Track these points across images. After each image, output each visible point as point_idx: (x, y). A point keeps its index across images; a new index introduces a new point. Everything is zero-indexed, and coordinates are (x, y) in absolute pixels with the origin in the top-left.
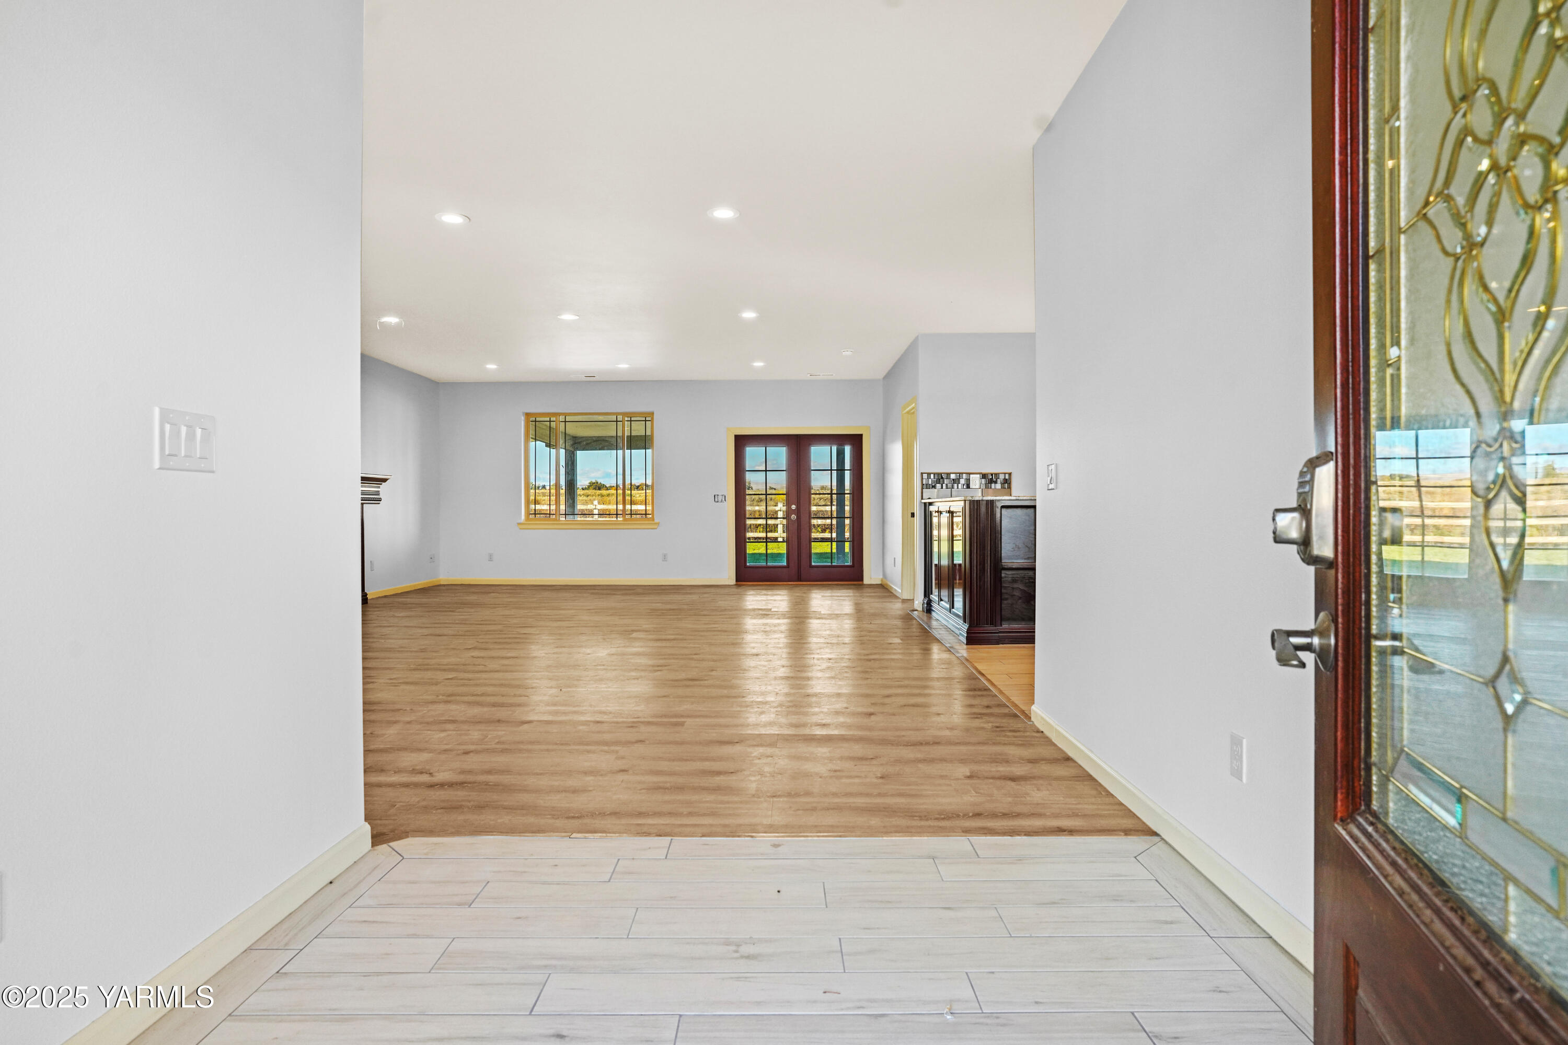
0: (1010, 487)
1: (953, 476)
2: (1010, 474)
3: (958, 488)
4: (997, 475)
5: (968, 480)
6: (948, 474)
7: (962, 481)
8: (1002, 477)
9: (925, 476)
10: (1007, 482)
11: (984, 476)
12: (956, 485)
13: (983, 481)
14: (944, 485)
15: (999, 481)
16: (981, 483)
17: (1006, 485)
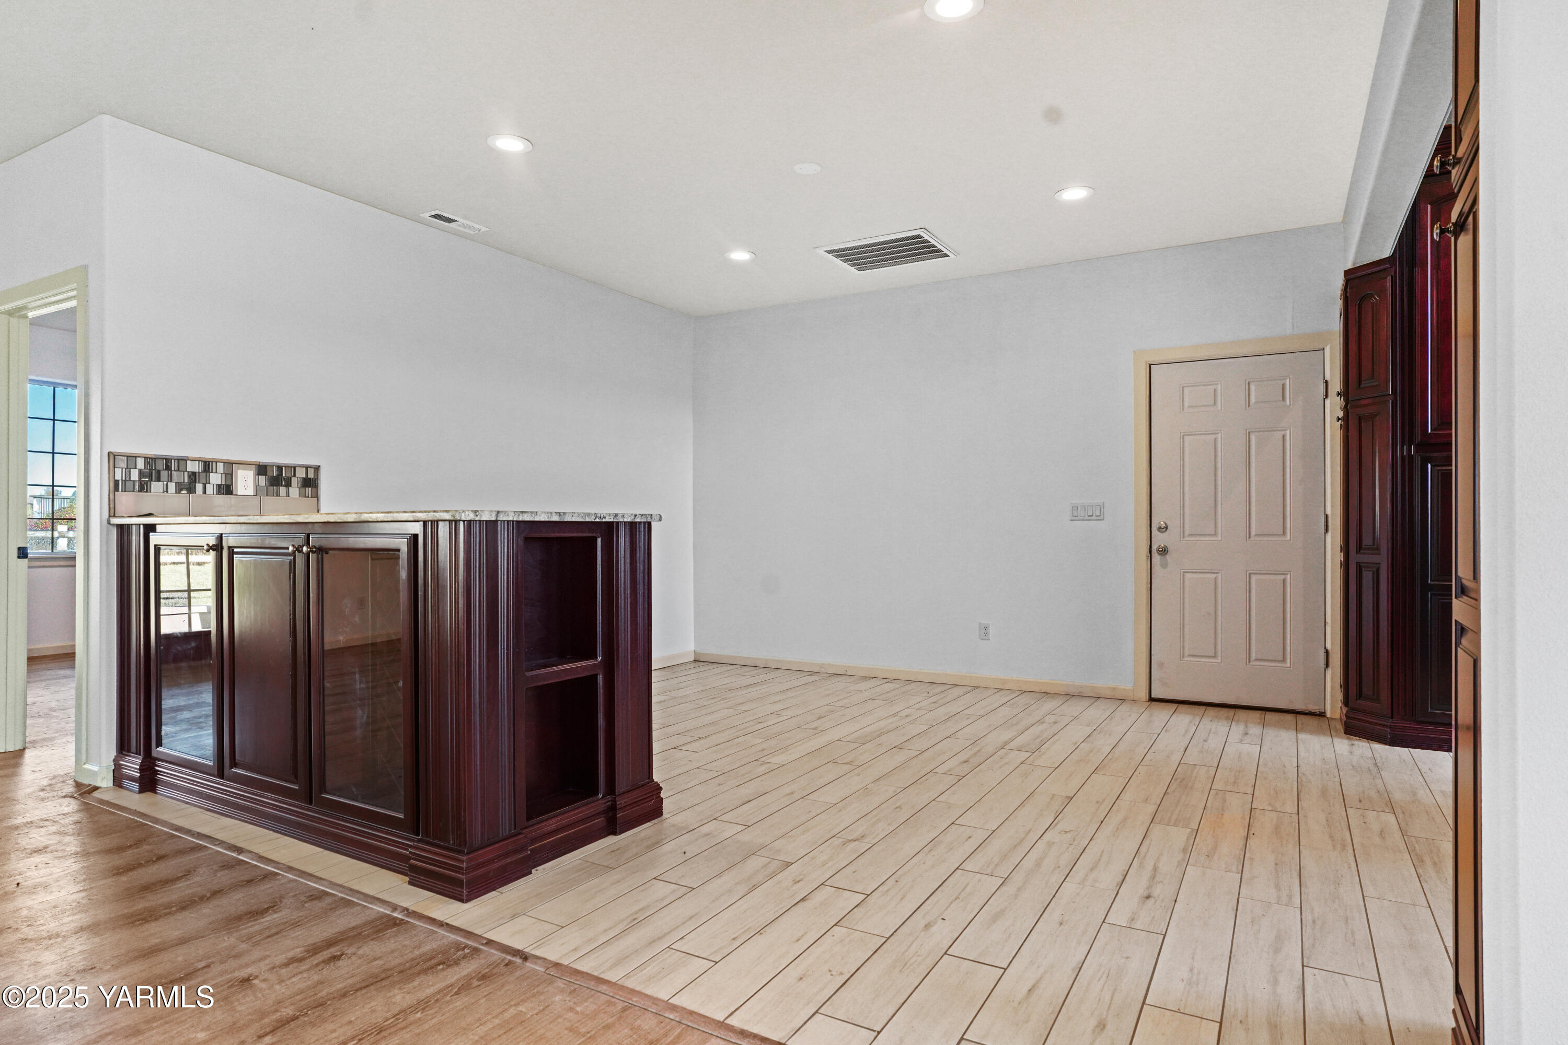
0: (317, 496)
1: (193, 467)
2: (317, 469)
3: (205, 492)
4: (293, 468)
5: (229, 475)
6: (182, 461)
7: (216, 478)
8: (301, 473)
9: (122, 463)
10: (311, 483)
11: (262, 469)
12: (199, 487)
13: (263, 480)
14: (172, 486)
15: (294, 481)
16: (257, 485)
17: (309, 490)
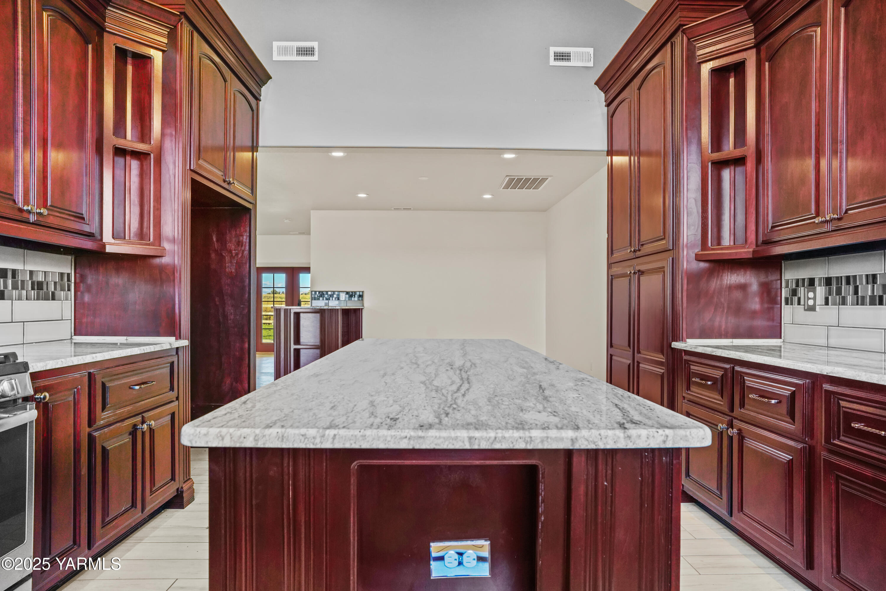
0: (362, 300)
1: (329, 293)
2: (363, 292)
3: (332, 300)
4: (355, 292)
5: (338, 295)
6: (327, 292)
7: (335, 296)
8: (358, 293)
9: (313, 293)
10: (361, 296)
11: (347, 293)
12: (331, 298)
13: (347, 296)
14: (324, 298)
15: (356, 296)
16: (345, 297)
17: (360, 298)
